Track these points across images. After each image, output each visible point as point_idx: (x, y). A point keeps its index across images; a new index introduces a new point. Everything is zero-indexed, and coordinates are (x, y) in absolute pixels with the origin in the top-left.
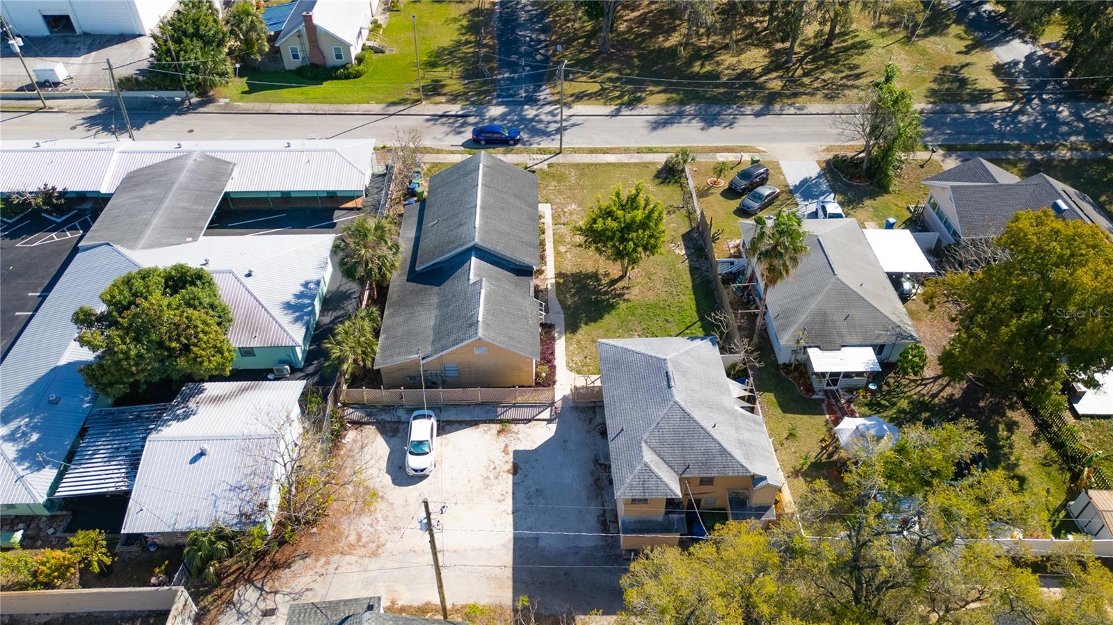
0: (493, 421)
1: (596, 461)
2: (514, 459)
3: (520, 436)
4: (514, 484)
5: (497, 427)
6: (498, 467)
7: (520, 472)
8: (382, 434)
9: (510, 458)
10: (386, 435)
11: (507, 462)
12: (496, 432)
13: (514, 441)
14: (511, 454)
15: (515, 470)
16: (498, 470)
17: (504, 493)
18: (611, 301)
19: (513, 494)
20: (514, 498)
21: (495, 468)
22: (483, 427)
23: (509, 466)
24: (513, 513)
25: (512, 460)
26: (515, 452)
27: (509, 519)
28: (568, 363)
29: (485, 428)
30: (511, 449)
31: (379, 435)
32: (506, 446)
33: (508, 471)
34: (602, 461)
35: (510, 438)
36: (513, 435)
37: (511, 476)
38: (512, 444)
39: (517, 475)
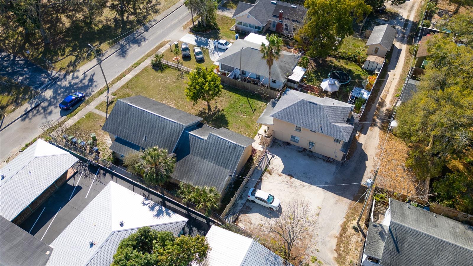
0: (263, 173)
1: (299, 152)
2: (286, 174)
3: (275, 168)
5: (266, 174)
6: (287, 181)
8: (247, 213)
9: (284, 175)
10: (248, 212)
11: (286, 177)
12: (269, 175)
13: (277, 171)
14: (283, 174)
15: (291, 176)
16: (289, 182)
17: (300, 184)
18: (220, 114)
19: (302, 181)
20: (305, 182)
21: (287, 182)
22: (264, 177)
23: (288, 177)
24: (311, 184)
25: (286, 175)
26: (282, 172)
27: (314, 187)
29: (265, 177)
30: (281, 174)
31: (247, 215)
32: (278, 174)
33: (291, 178)
34: (301, 150)
35: (275, 171)
36: (273, 170)
37: (293, 179)
38: (278, 172)
39: (294, 176)
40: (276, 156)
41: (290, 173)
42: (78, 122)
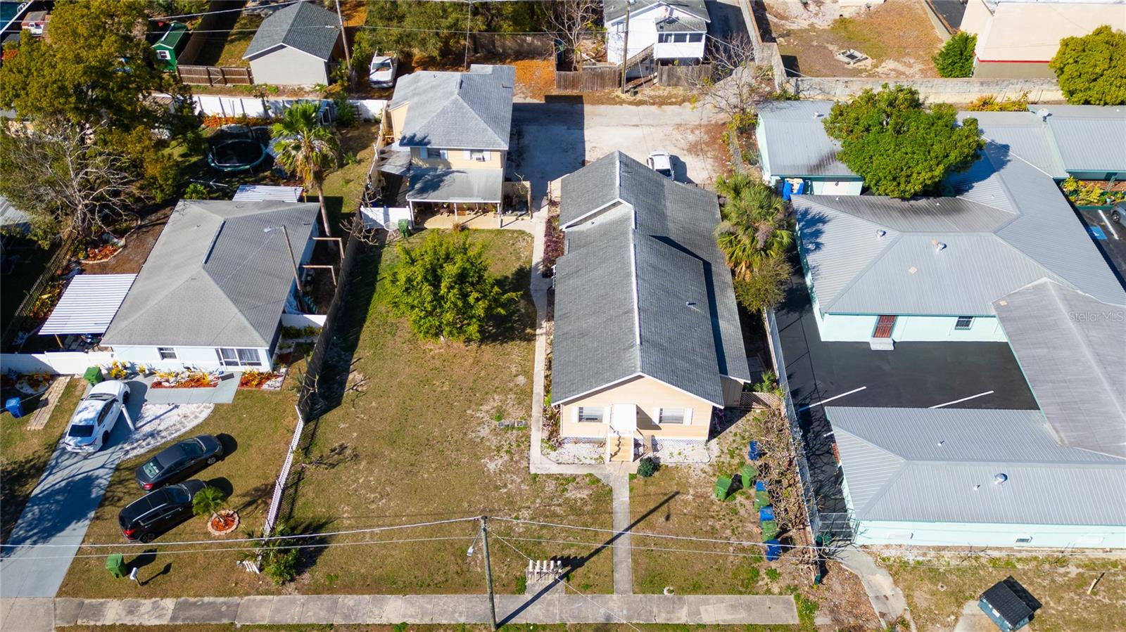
2: (583, 168)
4: (583, 155)
9: (586, 168)
14: (585, 170)
23: (588, 164)
24: (584, 142)
40: (549, 188)
41: (578, 165)
42: (695, 588)
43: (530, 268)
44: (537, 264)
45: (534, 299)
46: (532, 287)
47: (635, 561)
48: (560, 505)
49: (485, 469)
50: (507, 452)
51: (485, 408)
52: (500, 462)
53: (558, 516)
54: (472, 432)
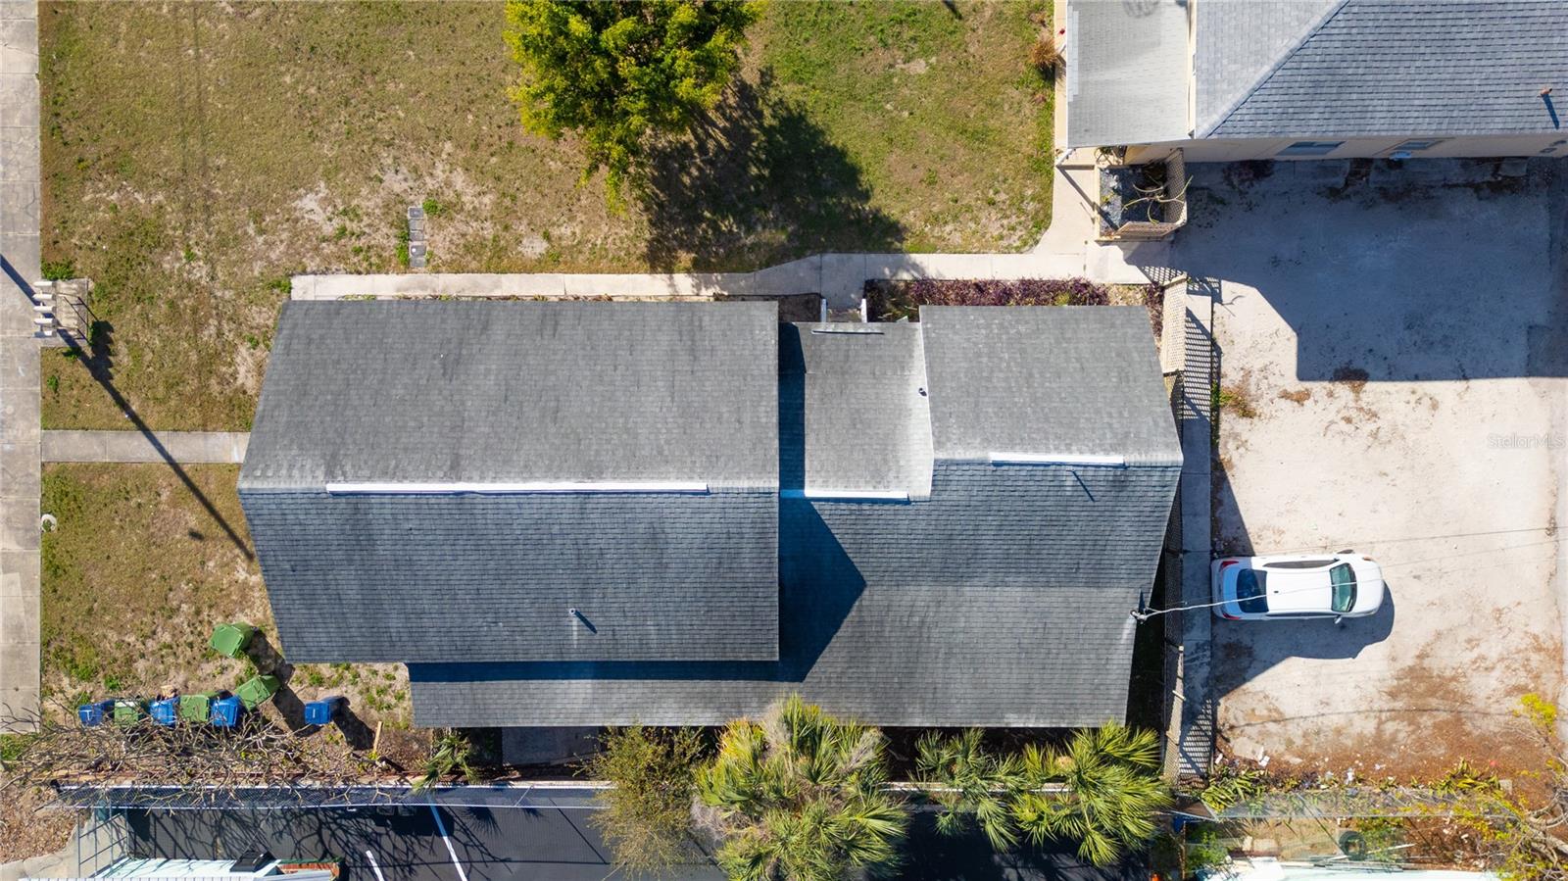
0: (1214, 428)
1: (1334, 193)
2: (1321, 378)
3: (1257, 365)
4: (1392, 375)
5: (1228, 421)
6: (1345, 413)
7: (1358, 364)
8: (1245, 681)
9: (1318, 388)
10: (1245, 670)
11: (1331, 394)
12: (1245, 421)
13: (1272, 379)
14: (1308, 385)
15: (1353, 375)
16: (1353, 414)
17: (1413, 398)
18: (769, 121)
19: (1416, 378)
20: (1428, 378)
21: (1349, 420)
22: (1228, 451)
23: (1342, 389)
24: (1465, 378)
25: (1326, 384)
26: (1302, 376)
27: (1482, 387)
28: (1007, 250)
29: (1231, 445)
30: (1295, 386)
31: (1248, 686)
32: (1286, 395)
33: (1357, 391)
35: (1264, 385)
36: (1253, 380)
37: (1370, 386)
38: (1280, 383)
39: (1368, 369)
40: (1228, 288)
41: (1339, 362)
42: (53, 569)
43: (899, 251)
44: (915, 266)
45: (790, 266)
46: (830, 258)
47: (105, 468)
48: (220, 334)
49: (302, 191)
50: (343, 230)
51: (459, 179)
52: (319, 217)
53: (196, 331)
54: (395, 158)
